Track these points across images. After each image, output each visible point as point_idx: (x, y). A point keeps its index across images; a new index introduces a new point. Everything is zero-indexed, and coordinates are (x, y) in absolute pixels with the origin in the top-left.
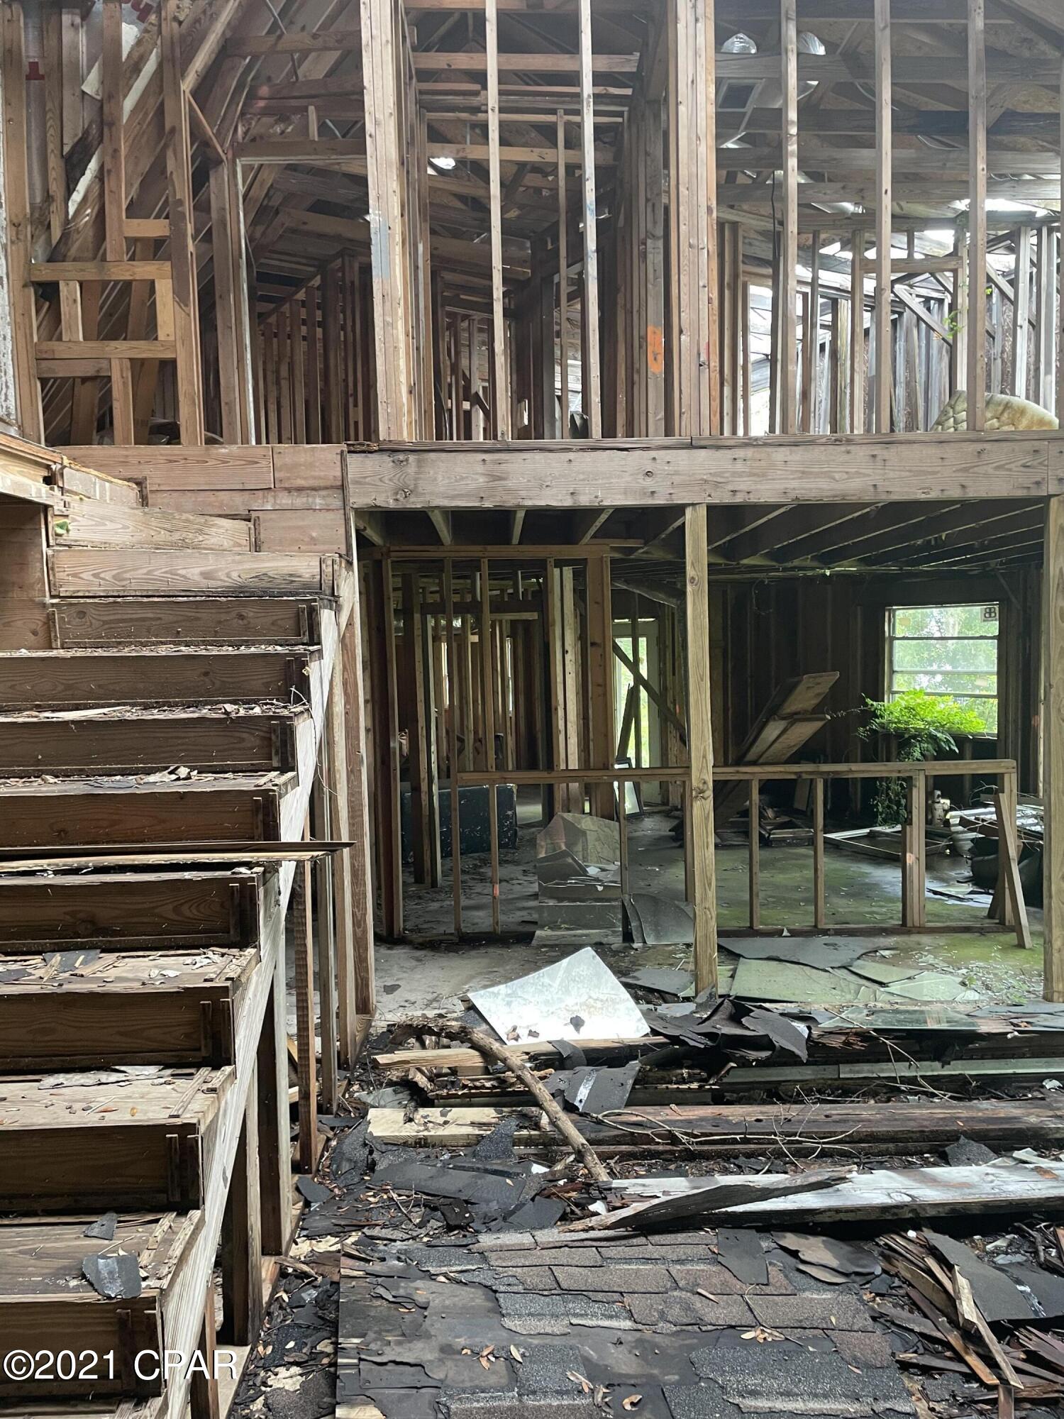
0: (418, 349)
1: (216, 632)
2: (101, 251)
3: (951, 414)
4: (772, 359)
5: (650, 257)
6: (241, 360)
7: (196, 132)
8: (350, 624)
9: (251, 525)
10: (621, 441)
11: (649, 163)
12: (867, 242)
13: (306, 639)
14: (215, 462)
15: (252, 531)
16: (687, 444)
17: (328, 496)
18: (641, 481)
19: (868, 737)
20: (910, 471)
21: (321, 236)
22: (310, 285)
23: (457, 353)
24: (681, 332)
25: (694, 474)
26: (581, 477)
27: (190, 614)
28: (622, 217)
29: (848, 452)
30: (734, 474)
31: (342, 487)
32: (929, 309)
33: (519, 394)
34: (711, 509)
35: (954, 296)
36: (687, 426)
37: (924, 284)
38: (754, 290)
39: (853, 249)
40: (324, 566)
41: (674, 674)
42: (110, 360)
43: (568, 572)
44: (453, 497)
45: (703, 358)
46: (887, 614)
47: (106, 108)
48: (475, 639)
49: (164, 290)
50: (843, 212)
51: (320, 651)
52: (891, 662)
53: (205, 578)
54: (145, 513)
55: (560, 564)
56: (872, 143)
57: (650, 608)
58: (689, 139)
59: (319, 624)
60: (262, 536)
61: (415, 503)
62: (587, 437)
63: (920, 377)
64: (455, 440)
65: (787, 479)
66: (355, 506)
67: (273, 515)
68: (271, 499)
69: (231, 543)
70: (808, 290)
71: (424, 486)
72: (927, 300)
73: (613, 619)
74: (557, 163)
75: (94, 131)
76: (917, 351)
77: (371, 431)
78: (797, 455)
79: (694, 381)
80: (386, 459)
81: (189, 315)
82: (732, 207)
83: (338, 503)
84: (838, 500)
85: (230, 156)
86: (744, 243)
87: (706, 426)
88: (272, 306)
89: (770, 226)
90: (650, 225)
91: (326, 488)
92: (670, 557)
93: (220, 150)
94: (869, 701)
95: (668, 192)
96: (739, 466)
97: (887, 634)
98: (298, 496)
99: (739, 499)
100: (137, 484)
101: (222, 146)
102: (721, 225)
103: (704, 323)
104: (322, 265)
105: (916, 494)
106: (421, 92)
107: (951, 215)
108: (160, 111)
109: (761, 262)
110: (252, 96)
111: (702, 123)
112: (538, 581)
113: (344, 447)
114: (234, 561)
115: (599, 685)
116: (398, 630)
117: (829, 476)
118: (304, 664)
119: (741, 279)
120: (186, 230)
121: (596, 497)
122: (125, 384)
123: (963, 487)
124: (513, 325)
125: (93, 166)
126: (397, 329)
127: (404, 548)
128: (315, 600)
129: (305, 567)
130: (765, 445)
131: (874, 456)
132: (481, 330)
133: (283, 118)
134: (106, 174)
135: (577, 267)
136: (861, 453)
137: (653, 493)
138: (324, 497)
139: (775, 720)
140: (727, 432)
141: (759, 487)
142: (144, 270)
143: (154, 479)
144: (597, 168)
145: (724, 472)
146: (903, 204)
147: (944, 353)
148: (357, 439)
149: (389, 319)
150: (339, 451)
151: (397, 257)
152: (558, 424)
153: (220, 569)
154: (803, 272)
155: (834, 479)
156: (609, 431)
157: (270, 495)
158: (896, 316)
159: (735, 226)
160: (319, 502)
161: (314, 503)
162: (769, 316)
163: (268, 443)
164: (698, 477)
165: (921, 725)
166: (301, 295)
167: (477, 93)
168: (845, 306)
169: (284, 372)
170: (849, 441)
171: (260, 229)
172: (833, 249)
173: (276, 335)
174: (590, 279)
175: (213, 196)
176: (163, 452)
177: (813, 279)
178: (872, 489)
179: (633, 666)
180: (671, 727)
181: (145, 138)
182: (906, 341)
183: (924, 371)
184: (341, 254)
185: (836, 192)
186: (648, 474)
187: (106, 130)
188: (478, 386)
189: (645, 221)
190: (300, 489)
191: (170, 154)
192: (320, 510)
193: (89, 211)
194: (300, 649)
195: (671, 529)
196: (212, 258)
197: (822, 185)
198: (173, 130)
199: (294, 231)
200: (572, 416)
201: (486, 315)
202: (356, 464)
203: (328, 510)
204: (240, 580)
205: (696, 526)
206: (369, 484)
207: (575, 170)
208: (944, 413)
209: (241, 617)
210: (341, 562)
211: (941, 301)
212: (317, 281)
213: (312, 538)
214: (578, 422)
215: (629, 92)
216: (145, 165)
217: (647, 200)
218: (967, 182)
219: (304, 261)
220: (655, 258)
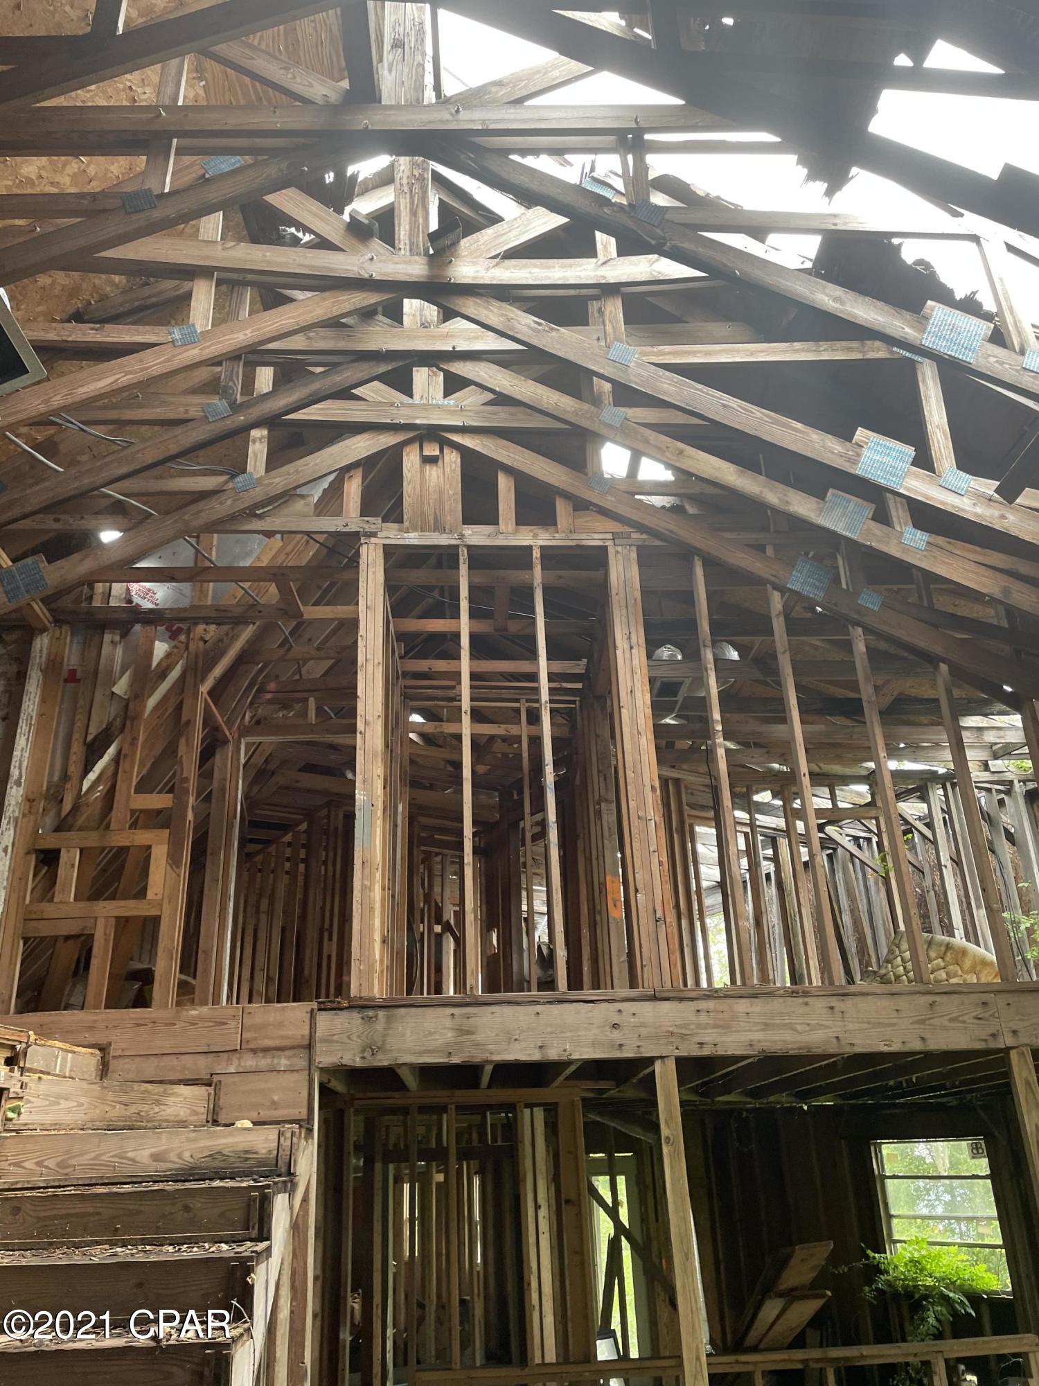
0: (393, 896)
1: (158, 1228)
2: (105, 823)
3: (897, 953)
4: (722, 885)
5: (605, 817)
6: (223, 909)
7: (208, 719)
8: (305, 1200)
9: (211, 1090)
10: (588, 993)
11: (599, 742)
12: (795, 793)
13: (254, 1233)
14: (184, 1024)
15: (212, 1097)
16: (651, 995)
17: (294, 1056)
18: (608, 1033)
19: (875, 1298)
20: (869, 1023)
21: (310, 791)
22: (297, 829)
23: (431, 886)
24: (637, 891)
25: (660, 1026)
26: (549, 1030)
27: (131, 1207)
28: (578, 777)
29: (807, 1004)
30: (699, 1026)
31: (309, 1047)
32: (859, 847)
33: (489, 923)
34: (680, 1061)
35: (879, 835)
36: (649, 978)
37: (851, 825)
38: (699, 829)
39: (783, 799)
40: (282, 1139)
41: (657, 1220)
42: (96, 918)
43: (539, 1114)
44: (421, 1053)
45: (659, 914)
46: (872, 1148)
47: (131, 706)
48: (440, 1178)
49: (160, 854)
50: (772, 770)
51: (269, 1249)
52: (886, 1205)
53: (154, 1161)
54: (103, 1088)
55: (531, 1106)
56: (784, 719)
57: (627, 1143)
58: (631, 733)
59: (270, 1216)
60: (221, 1102)
61: (383, 1060)
62: (553, 990)
63: (862, 906)
64: (425, 995)
65: (750, 1031)
66: (320, 1066)
67: (236, 1079)
68: (235, 1062)
69: (188, 1111)
70: (748, 830)
71: (393, 1042)
72: (856, 839)
73: (588, 1153)
74: (520, 736)
75: (118, 722)
76: (855, 883)
77: (341, 988)
78: (758, 1007)
79: (653, 936)
80: (356, 1015)
81: (179, 876)
82: (673, 767)
83: (303, 1063)
84: (804, 1052)
85: (236, 736)
86: (687, 793)
87: (667, 977)
88: (259, 846)
89: (707, 781)
90: (603, 792)
91: (292, 1048)
92: (643, 1095)
93: (228, 733)
94: (871, 1254)
95: (616, 756)
96: (703, 1018)
97: (876, 1172)
98: (263, 1057)
99: (706, 1052)
100: (100, 1050)
101: (229, 730)
102: (664, 782)
103: (657, 882)
104: (309, 814)
105: (878, 1046)
106: (406, 687)
107: (864, 773)
108: (179, 707)
109: (703, 808)
110: (260, 691)
111: (641, 720)
112: (507, 1116)
113: (315, 1005)
114: (188, 1140)
115: (576, 1253)
116: (357, 1169)
117: (790, 1027)
118: (249, 1270)
119: (688, 821)
120: (188, 802)
121: (565, 1050)
122: (107, 940)
123: (923, 1039)
124: (482, 861)
125: (111, 751)
126: (374, 890)
127: (369, 1095)
128: (268, 1187)
129: (263, 1142)
130: (726, 996)
131: (832, 1008)
132: (453, 862)
133: (286, 706)
134: (122, 757)
135: (539, 817)
136: (819, 1004)
137: (621, 1045)
138: (288, 1058)
139: (770, 1298)
140: (690, 982)
141: (724, 1039)
142: (141, 837)
143: (120, 1041)
144: (554, 740)
145: (688, 1024)
146: (822, 765)
147: (881, 885)
148: (327, 997)
149: (367, 883)
150: (309, 1010)
151: (378, 829)
152: (526, 955)
153: (172, 1149)
154: (741, 815)
155: (796, 1031)
156: (575, 982)
157: (235, 1057)
158: (831, 851)
159: (677, 782)
160: (283, 1063)
161: (279, 1064)
162: (716, 849)
163: (237, 1003)
164: (664, 1029)
165: (929, 1282)
166: (288, 838)
167: (453, 688)
168: (783, 843)
169: (264, 905)
170: (806, 994)
171: (255, 789)
172: (764, 797)
173: (260, 871)
174: (552, 845)
175: (216, 769)
176: (132, 1016)
177: (750, 820)
178: (835, 1041)
179: (613, 1212)
180: (658, 1288)
181: (162, 729)
182: (844, 873)
183: (865, 901)
184: (328, 804)
185: (761, 756)
186: (615, 1026)
187: (128, 723)
188: (449, 915)
189: (597, 786)
190: (266, 1050)
191: (182, 741)
192: (285, 1071)
193: (101, 788)
194: (247, 1248)
195: (641, 1075)
196: (209, 814)
197: (749, 750)
198: (188, 723)
199: (287, 788)
200: (539, 947)
201: (458, 853)
202: (325, 1022)
203: (293, 1071)
204: (192, 1160)
205: (666, 1080)
206: (337, 1042)
207: (536, 741)
208: (891, 952)
209: (187, 1208)
210: (300, 1133)
211: (869, 840)
212: (304, 826)
213: (273, 1102)
214: (545, 951)
215: (579, 686)
216: (158, 750)
217: (599, 771)
218: (870, 748)
219: (293, 811)
220: (609, 818)
